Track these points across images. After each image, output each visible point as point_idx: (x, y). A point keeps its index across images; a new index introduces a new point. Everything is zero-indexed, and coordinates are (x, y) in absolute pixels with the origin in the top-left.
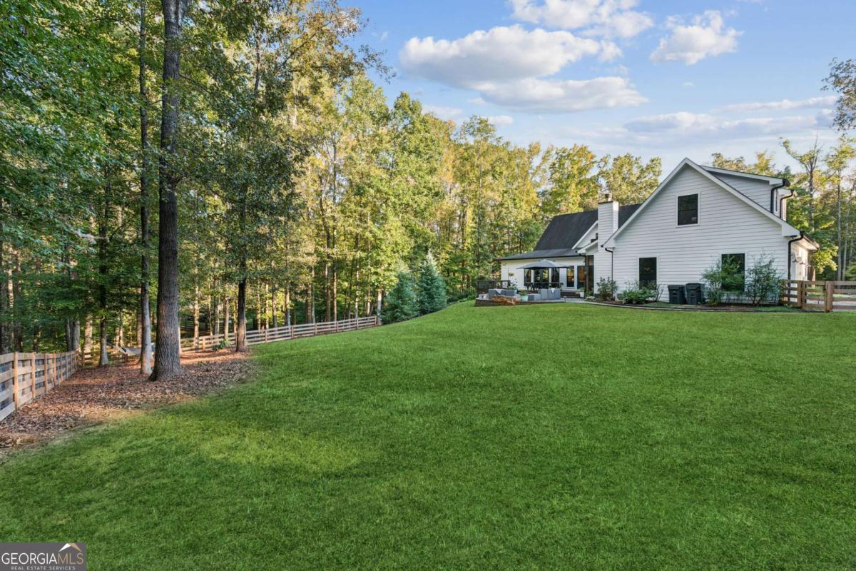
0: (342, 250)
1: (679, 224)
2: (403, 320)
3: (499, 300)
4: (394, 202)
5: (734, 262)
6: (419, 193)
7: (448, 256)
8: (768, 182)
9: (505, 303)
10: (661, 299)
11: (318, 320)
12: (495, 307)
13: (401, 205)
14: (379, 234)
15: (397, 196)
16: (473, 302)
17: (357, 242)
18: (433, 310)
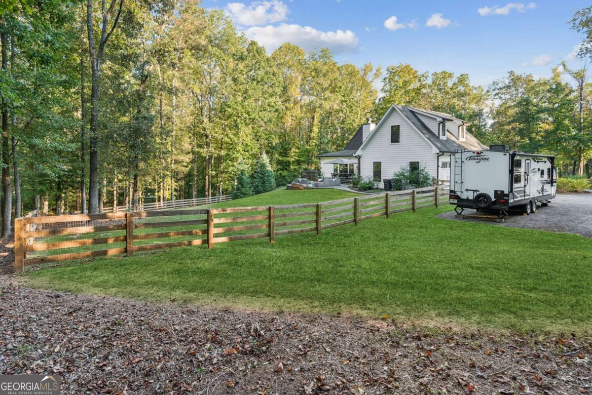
0: (210, 151)
1: (392, 142)
2: (242, 198)
3: (295, 186)
4: (246, 118)
5: (414, 166)
6: (264, 110)
7: (297, 151)
8: (436, 119)
9: (298, 188)
10: (380, 187)
11: (198, 197)
12: (293, 191)
13: (250, 119)
14: (235, 139)
15: (248, 113)
16: (285, 187)
17: (220, 145)
18: (265, 191)
